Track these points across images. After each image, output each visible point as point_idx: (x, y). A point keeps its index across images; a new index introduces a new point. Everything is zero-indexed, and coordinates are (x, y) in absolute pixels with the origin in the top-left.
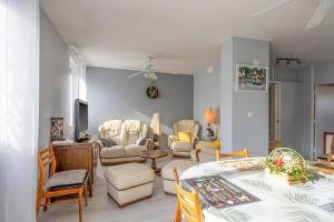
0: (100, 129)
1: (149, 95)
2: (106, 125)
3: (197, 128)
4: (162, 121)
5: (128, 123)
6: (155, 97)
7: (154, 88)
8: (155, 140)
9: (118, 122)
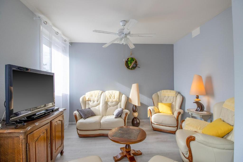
0: (81, 99)
1: (128, 66)
2: (87, 95)
3: (179, 100)
4: (140, 91)
5: (107, 93)
6: (134, 68)
7: (132, 59)
8: (134, 111)
9: (98, 92)
